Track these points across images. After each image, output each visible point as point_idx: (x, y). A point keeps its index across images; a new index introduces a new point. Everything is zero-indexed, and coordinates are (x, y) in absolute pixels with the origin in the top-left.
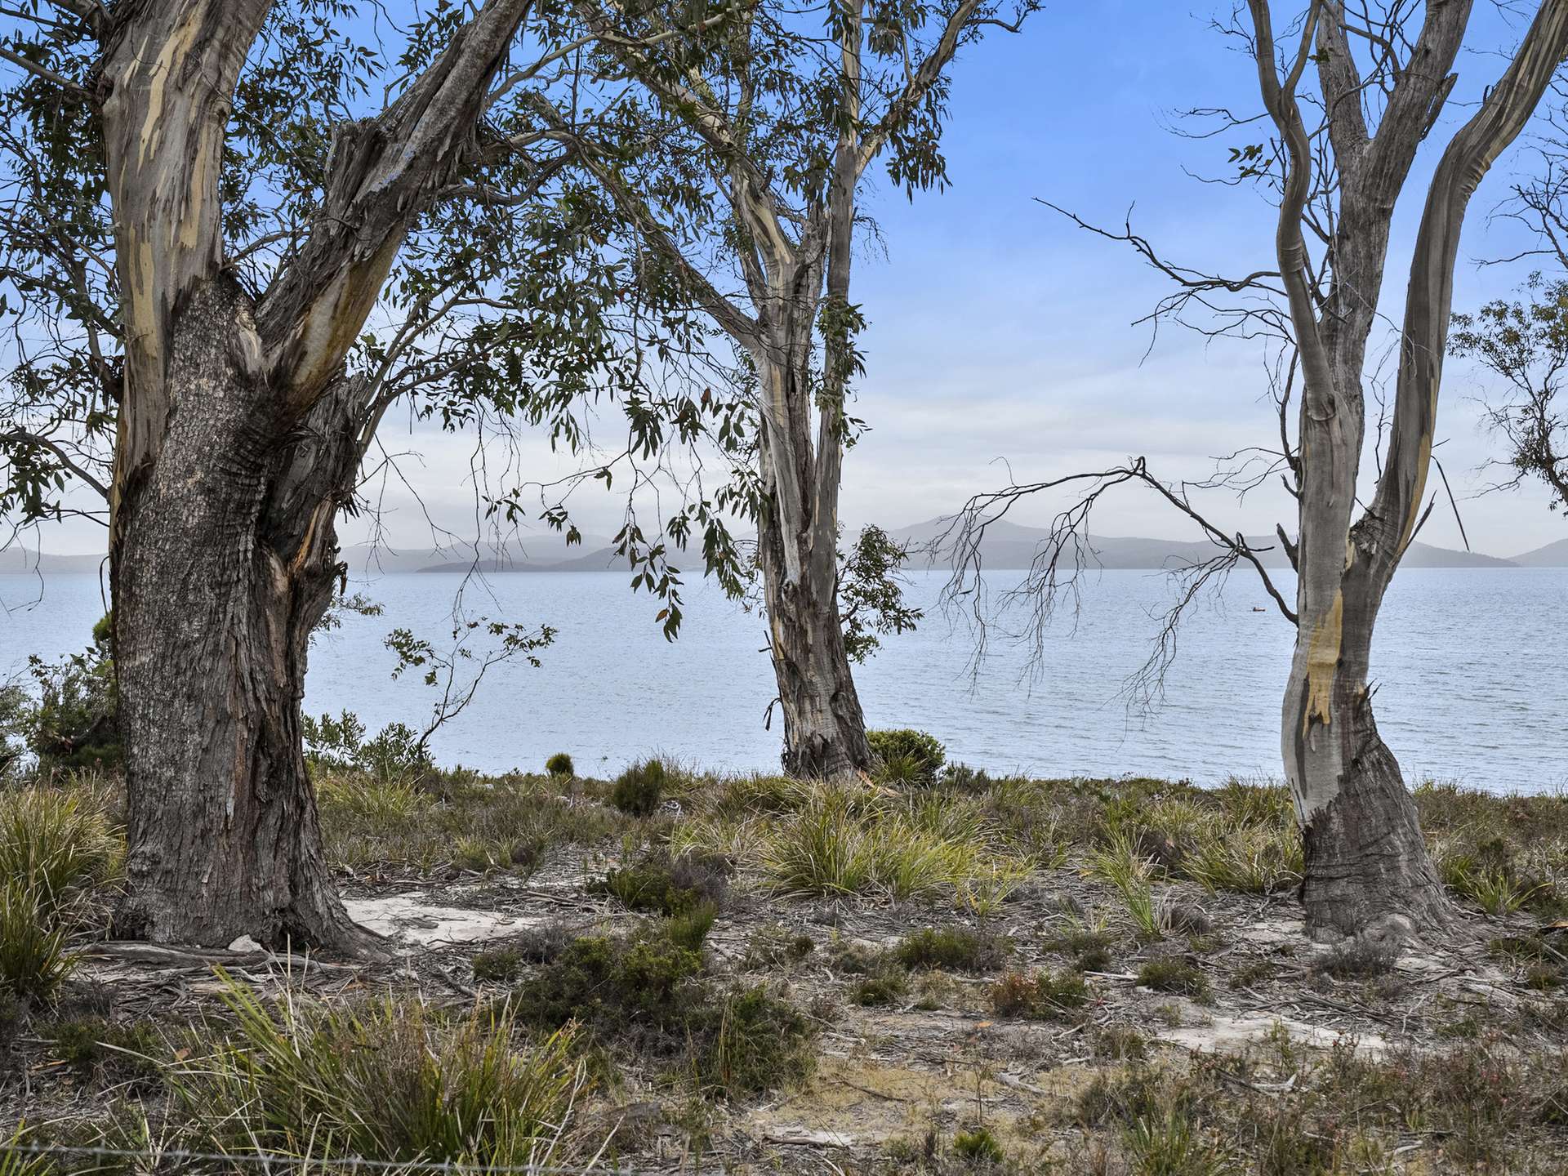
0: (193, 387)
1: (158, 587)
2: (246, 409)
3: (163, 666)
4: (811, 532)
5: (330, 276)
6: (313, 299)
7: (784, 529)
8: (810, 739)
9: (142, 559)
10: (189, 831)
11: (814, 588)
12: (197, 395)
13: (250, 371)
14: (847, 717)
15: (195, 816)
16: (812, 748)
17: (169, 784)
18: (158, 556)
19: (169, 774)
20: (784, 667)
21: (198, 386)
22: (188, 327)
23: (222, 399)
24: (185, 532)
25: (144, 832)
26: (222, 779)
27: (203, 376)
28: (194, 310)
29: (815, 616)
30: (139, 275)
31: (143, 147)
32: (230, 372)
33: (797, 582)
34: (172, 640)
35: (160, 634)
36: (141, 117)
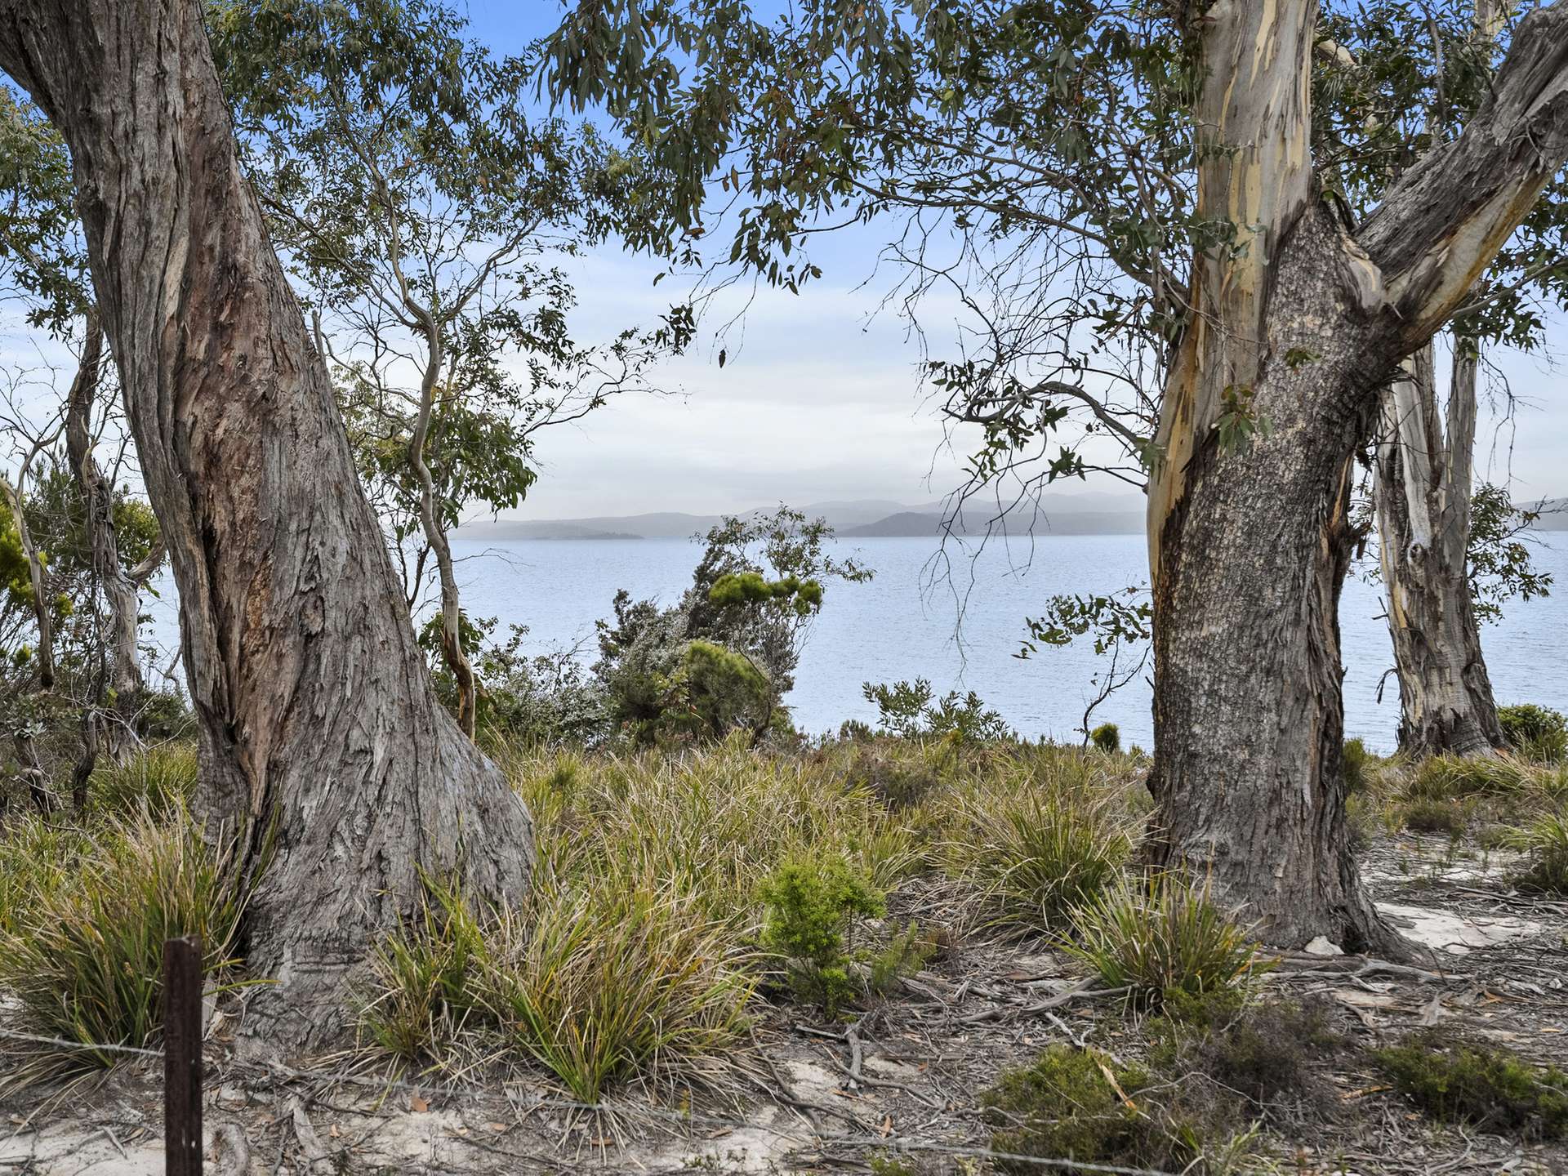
0: (1295, 325)
1: (1242, 551)
2: (1357, 348)
3: (1240, 637)
4: (1442, 493)
5: (1490, 195)
6: (1462, 220)
7: (1409, 489)
8: (1437, 713)
9: (1224, 518)
10: (1264, 820)
11: (1446, 552)
12: (1300, 334)
13: (1364, 305)
14: (1479, 690)
15: (1271, 803)
16: (1440, 722)
17: (1243, 767)
18: (1246, 515)
19: (1242, 757)
20: (1407, 636)
21: (1302, 325)
22: (1294, 257)
23: (1330, 339)
24: (1281, 489)
25: (1208, 820)
26: (1298, 763)
27: (1308, 313)
28: (1299, 239)
29: (1447, 581)
30: (1243, 201)
31: (1257, 57)
32: (1340, 307)
33: (1427, 544)
34: (1254, 609)
35: (1239, 601)
36: (1255, 23)
